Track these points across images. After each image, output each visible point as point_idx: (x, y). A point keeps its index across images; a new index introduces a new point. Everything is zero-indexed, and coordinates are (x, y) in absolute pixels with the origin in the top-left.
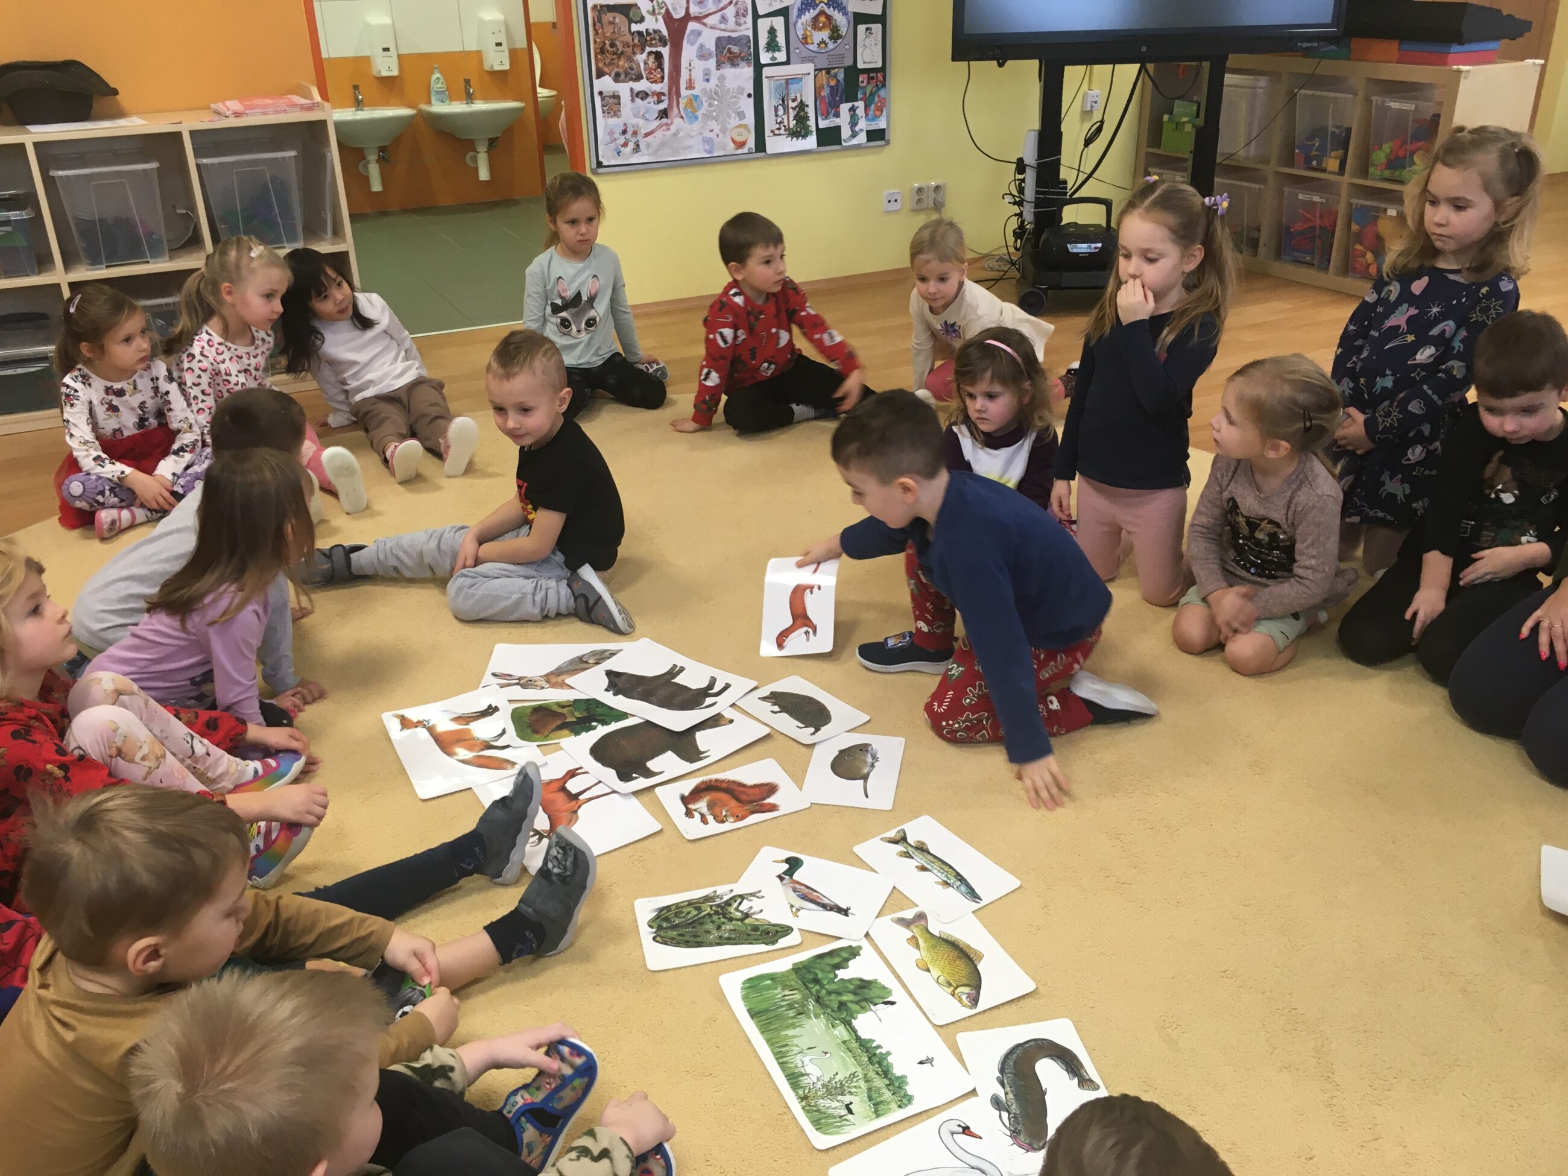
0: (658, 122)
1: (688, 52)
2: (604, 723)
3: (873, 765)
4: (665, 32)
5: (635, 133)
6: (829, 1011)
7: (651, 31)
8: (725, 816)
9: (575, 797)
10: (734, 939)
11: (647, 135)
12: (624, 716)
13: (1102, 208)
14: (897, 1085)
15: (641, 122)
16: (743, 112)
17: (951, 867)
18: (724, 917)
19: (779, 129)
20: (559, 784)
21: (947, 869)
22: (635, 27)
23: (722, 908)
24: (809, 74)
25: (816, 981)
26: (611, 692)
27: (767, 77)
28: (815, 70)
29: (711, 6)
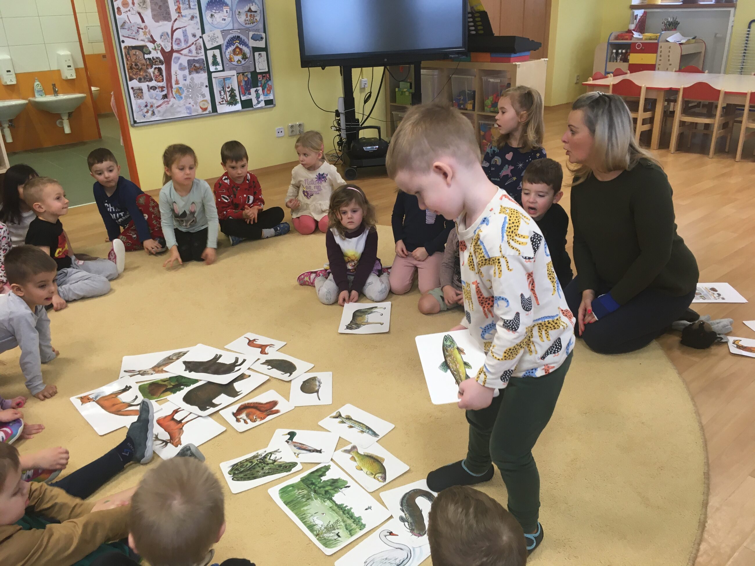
0: (162, 101)
1: (174, 67)
2: (187, 386)
3: (319, 386)
4: (162, 58)
5: (152, 106)
6: (321, 495)
7: (155, 58)
8: (256, 419)
9: (180, 422)
10: (271, 472)
11: (158, 107)
12: (196, 381)
13: (376, 130)
14: (357, 521)
15: (154, 101)
16: (204, 94)
17: (363, 424)
18: (264, 463)
19: (223, 101)
20: (171, 417)
21: (361, 425)
22: (146, 56)
23: (263, 460)
24: (234, 75)
25: (313, 484)
26: (188, 371)
27: (214, 78)
28: (237, 73)
29: (183, 45)
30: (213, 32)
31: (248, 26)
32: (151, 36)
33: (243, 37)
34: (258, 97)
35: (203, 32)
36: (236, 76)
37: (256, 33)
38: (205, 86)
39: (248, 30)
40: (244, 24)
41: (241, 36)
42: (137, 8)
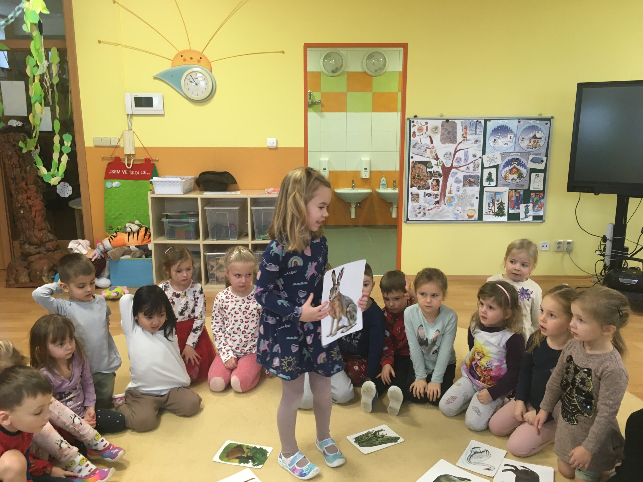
0: (434, 206)
1: (451, 180)
4: (441, 172)
5: (424, 209)
7: (435, 171)
11: (429, 210)
15: (427, 205)
16: (473, 204)
22: (428, 170)
27: (486, 191)
28: (509, 190)
29: (462, 163)
30: (493, 154)
31: (529, 150)
32: (436, 155)
33: (522, 159)
35: (484, 153)
36: (507, 192)
37: (537, 157)
38: (475, 197)
39: (529, 153)
40: (526, 149)
41: (521, 158)
42: (429, 133)
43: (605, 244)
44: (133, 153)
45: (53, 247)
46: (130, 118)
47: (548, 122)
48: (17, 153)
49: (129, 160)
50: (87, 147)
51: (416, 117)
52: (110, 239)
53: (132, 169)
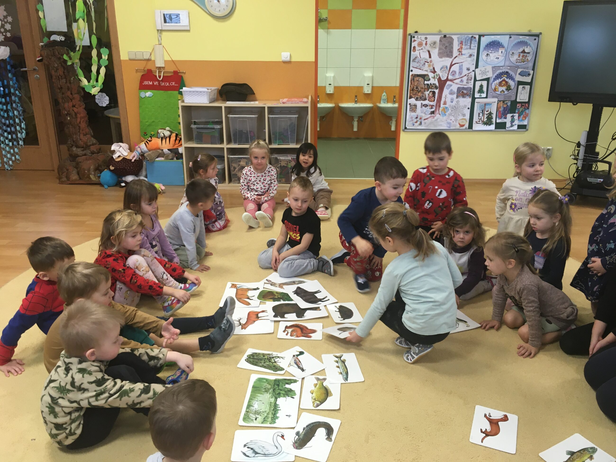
0: (430, 115)
1: (446, 92)
4: (437, 84)
5: (421, 118)
6: (274, 394)
7: (432, 84)
8: (294, 335)
9: (259, 318)
11: (425, 120)
12: (291, 300)
14: (274, 418)
15: (423, 115)
16: (465, 114)
17: (347, 369)
20: (256, 313)
21: (345, 369)
22: (426, 82)
24: (495, 102)
25: (278, 385)
26: (294, 293)
27: (477, 102)
28: (498, 101)
29: (457, 76)
30: (485, 67)
31: (518, 64)
32: (434, 68)
33: (511, 72)
34: (512, 121)
35: (477, 67)
36: (496, 104)
37: (524, 70)
38: (467, 108)
39: (518, 67)
40: (515, 62)
41: (510, 72)
42: (428, 47)
43: (579, 149)
44: (163, 65)
45: (97, 150)
46: (160, 33)
47: (537, 38)
48: (62, 65)
49: (160, 72)
50: (123, 60)
51: (416, 32)
52: (146, 143)
53: (162, 81)
